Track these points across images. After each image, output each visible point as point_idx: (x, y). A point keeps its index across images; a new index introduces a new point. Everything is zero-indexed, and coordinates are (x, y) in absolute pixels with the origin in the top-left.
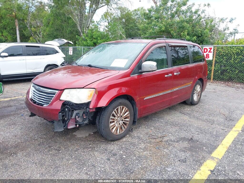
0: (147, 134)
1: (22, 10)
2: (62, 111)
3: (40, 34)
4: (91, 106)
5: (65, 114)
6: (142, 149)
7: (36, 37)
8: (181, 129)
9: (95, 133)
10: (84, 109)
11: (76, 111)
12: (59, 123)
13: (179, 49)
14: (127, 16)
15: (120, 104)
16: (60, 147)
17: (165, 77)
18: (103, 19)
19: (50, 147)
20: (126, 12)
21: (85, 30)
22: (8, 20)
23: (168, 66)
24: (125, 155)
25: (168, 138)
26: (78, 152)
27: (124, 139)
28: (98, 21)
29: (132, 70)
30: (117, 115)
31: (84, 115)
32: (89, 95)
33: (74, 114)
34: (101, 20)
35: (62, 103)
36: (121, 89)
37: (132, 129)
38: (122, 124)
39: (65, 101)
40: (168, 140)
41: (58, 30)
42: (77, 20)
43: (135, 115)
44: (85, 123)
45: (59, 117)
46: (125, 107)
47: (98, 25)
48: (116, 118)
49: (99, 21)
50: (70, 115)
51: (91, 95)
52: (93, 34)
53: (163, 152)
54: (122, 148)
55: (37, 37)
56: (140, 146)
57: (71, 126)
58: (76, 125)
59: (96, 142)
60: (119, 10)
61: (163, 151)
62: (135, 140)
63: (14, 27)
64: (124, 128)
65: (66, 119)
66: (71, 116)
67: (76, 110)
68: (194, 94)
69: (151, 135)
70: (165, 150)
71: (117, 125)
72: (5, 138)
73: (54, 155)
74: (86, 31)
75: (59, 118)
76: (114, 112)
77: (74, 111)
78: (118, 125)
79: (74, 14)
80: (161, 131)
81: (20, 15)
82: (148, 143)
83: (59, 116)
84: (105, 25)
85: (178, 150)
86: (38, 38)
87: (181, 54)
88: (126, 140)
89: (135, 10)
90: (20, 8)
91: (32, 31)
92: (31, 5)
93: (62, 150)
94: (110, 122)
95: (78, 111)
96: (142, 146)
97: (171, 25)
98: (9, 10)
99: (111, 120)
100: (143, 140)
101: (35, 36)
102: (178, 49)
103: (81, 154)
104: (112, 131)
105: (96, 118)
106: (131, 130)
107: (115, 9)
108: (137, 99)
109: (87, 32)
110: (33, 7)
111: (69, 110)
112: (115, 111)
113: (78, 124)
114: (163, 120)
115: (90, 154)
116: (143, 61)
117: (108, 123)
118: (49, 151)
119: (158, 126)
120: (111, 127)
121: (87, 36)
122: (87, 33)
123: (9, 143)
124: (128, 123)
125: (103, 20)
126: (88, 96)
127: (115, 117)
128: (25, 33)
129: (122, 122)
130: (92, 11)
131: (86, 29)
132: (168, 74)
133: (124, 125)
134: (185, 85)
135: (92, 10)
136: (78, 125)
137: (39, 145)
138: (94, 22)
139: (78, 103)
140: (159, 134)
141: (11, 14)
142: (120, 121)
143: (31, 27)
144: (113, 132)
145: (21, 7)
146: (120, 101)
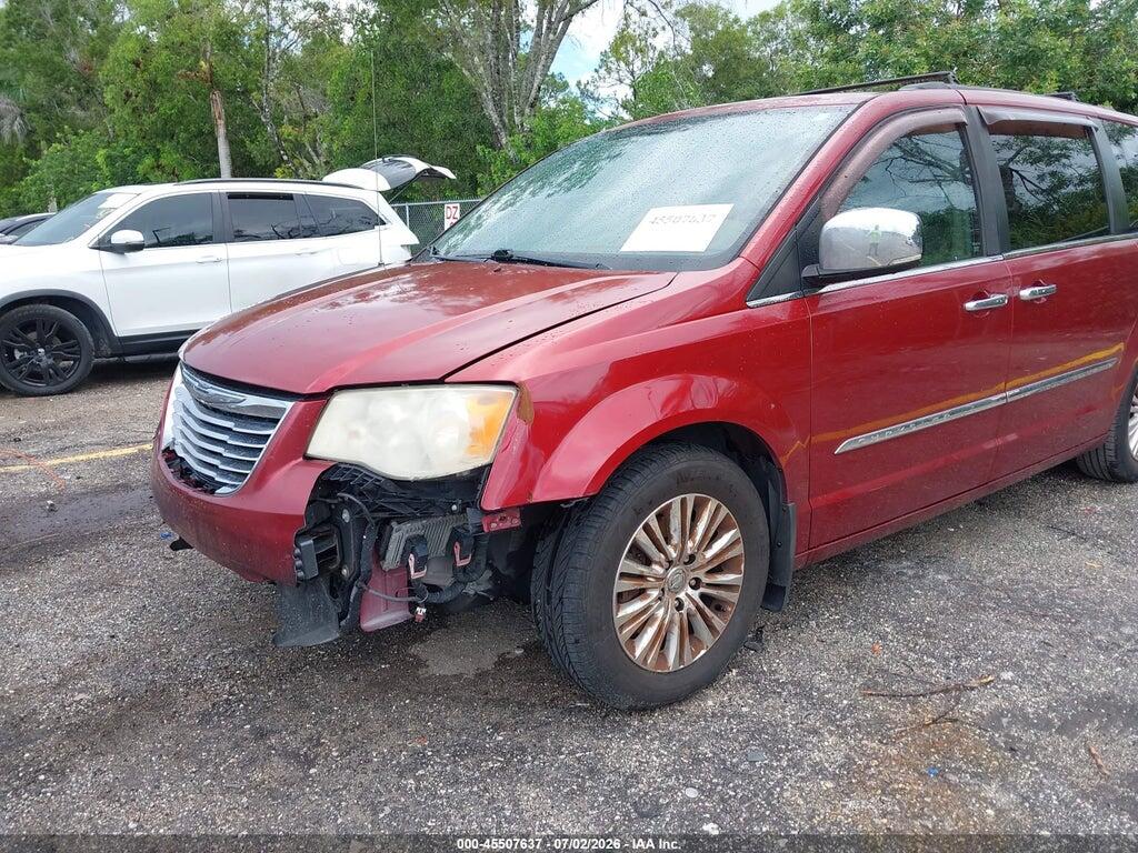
0: (855, 665)
1: (238, 45)
2: (324, 522)
3: (316, 152)
4: (492, 498)
5: (336, 543)
6: (825, 778)
7: (301, 164)
8: (1077, 638)
9: (533, 650)
10: (452, 513)
11: (407, 526)
12: (311, 598)
13: (1015, 156)
14: (722, 50)
15: (682, 484)
16: (318, 740)
17: (964, 309)
18: (609, 71)
19: (261, 734)
20: (720, 27)
21: (517, 120)
22: (179, 98)
23: (981, 246)
24: (715, 819)
25: (995, 702)
26: (418, 779)
27: (710, 702)
28: (584, 82)
29: (760, 268)
30: (661, 549)
31: (457, 551)
32: (480, 424)
33: (392, 547)
34: (600, 78)
35: (314, 474)
36: (683, 392)
37: (760, 630)
38: (698, 607)
39: (337, 467)
40: (1002, 715)
41: (394, 125)
42: (481, 70)
43: (776, 547)
44: (472, 592)
45: (299, 563)
46: (712, 504)
47: (586, 101)
48: (658, 569)
49: (590, 80)
50: (368, 548)
51: (489, 424)
52: (559, 132)
53: (973, 803)
54: (696, 761)
55: (306, 164)
56: (817, 756)
57: (378, 614)
58: (412, 606)
59: (537, 715)
60: (686, 23)
61: (979, 799)
62: (783, 708)
63: (206, 128)
64: (711, 627)
65: (345, 571)
66: (379, 556)
67: (402, 519)
68: (1132, 415)
69: (881, 670)
70: (991, 790)
71: (660, 613)
72: (38, 671)
73: (272, 793)
74: (522, 125)
75: (300, 568)
76: (639, 534)
77: (394, 524)
78: (673, 615)
79: (465, 41)
80: (949, 650)
81: (230, 70)
82: (868, 733)
83: (299, 557)
84: (621, 97)
85: (1085, 796)
86: (310, 169)
87: (1031, 187)
88: (722, 705)
89: (765, 17)
90: (228, 38)
91: (285, 141)
92: (276, 22)
93: (327, 755)
94: (620, 595)
95: (418, 524)
96: (829, 749)
97: (965, 54)
98: (185, 50)
99: (621, 586)
100: (834, 706)
101: (295, 161)
102: (1011, 160)
103: (435, 796)
104: (633, 650)
105: (531, 567)
106: (752, 639)
107: (663, 7)
108: (790, 448)
109: (527, 126)
110: (286, 30)
111: (362, 523)
112: (647, 529)
113: (426, 605)
114: (950, 573)
115: (492, 800)
116: (826, 211)
117: (607, 602)
118: (253, 761)
119: (923, 617)
120: (622, 628)
121: (528, 146)
122: (531, 131)
123: (44, 702)
124: (733, 597)
125: (607, 76)
126: (471, 434)
127: (648, 562)
128: (254, 150)
129: (695, 594)
130: (550, 22)
131: (522, 113)
132: (980, 296)
133: (707, 610)
134: (1058, 369)
135: (550, 18)
136: (421, 611)
137: (205, 718)
138: (566, 85)
139: (411, 479)
140: (930, 664)
141: (194, 68)
142: (681, 588)
143: (278, 122)
144: (638, 653)
145: (235, 33)
146: (681, 461)
